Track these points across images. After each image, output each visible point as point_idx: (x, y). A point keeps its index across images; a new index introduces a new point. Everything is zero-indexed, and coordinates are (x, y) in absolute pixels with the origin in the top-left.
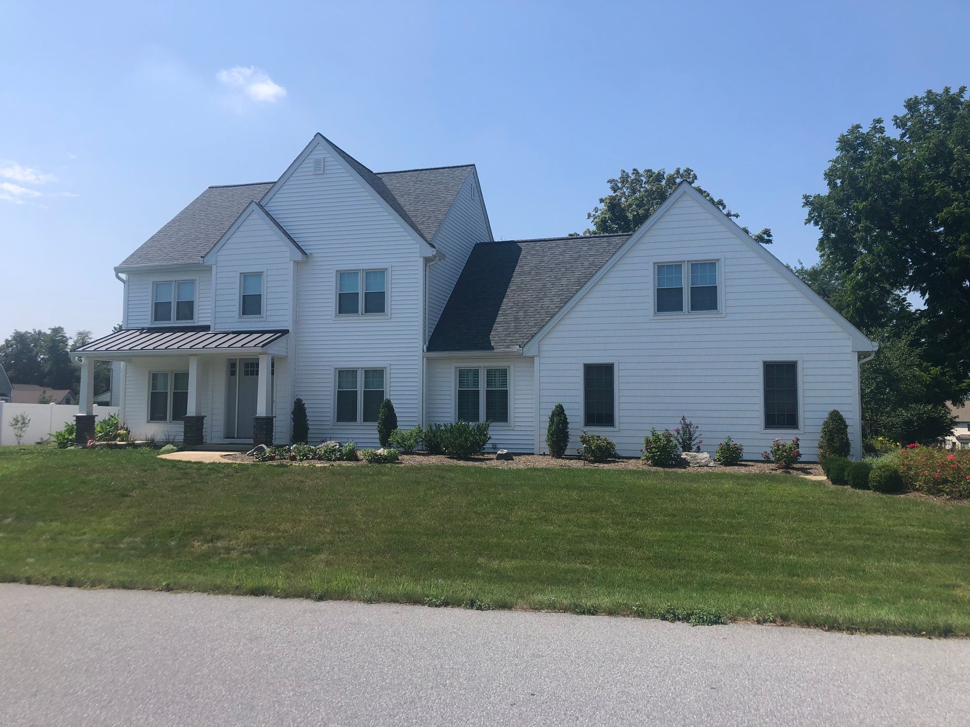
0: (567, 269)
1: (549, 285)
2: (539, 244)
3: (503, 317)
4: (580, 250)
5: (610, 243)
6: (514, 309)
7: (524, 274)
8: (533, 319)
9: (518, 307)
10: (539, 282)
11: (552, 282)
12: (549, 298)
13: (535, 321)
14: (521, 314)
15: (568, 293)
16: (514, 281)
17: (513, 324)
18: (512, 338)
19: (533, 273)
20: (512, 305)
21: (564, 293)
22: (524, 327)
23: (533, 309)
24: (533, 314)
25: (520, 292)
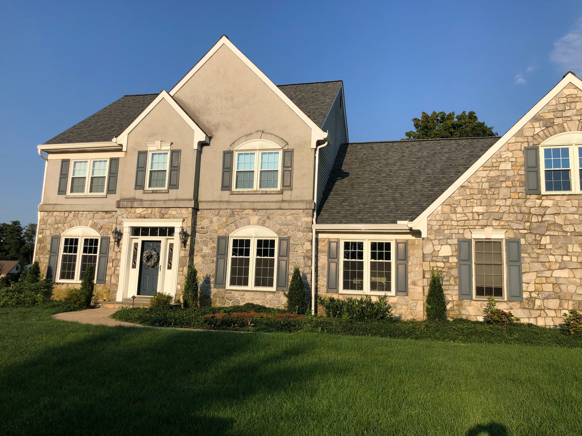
0: (428, 162)
1: (416, 174)
2: (396, 144)
3: (381, 198)
4: (434, 149)
5: (459, 145)
6: (389, 191)
7: (390, 165)
8: (411, 199)
9: (393, 189)
10: (406, 171)
11: (418, 171)
12: (419, 183)
13: (413, 201)
14: (397, 195)
15: (436, 179)
16: (383, 170)
17: (393, 203)
18: (395, 215)
19: (398, 164)
20: (387, 188)
21: (432, 179)
22: (403, 206)
23: (407, 191)
24: (408, 195)
25: (392, 179)
